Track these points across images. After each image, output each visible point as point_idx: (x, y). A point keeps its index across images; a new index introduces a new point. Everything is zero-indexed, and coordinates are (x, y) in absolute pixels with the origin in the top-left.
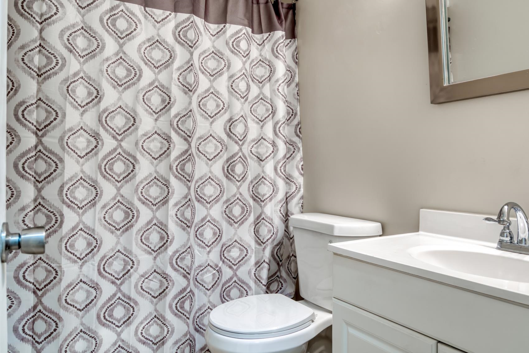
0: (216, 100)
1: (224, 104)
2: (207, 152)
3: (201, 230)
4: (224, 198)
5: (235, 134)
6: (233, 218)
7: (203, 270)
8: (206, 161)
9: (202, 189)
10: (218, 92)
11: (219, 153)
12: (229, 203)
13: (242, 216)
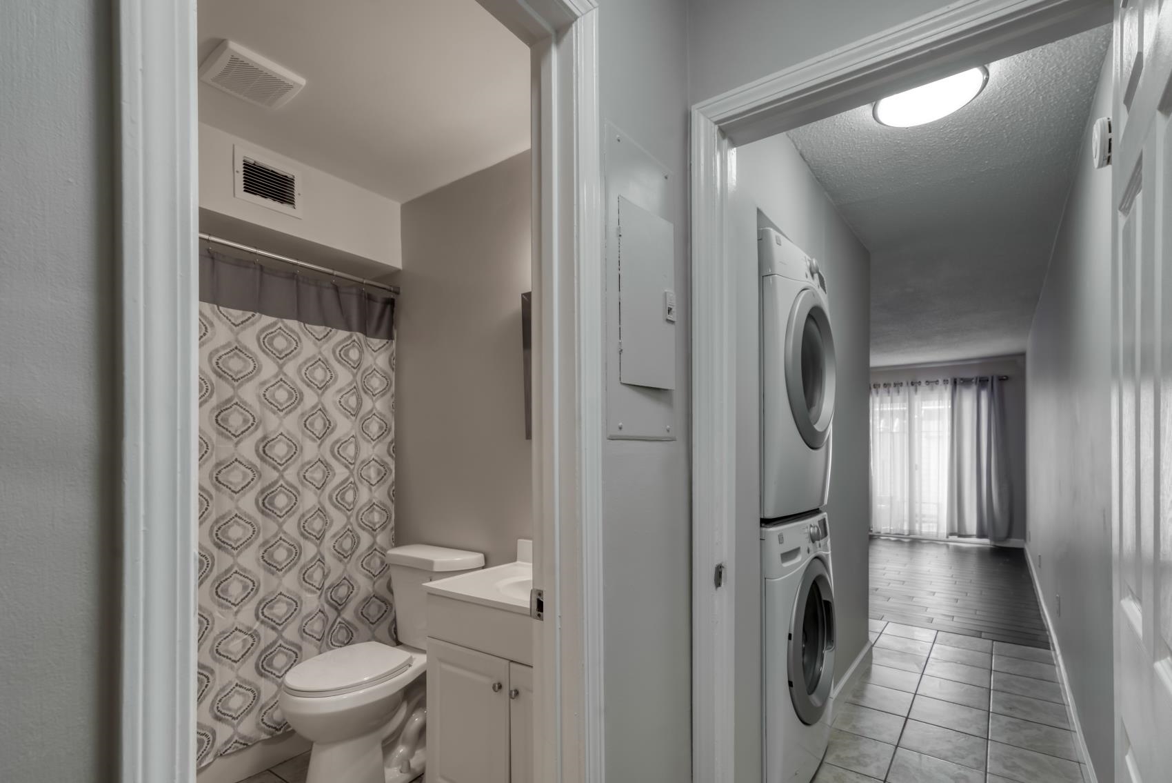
0: (242, 414)
1: (254, 419)
2: (231, 483)
3: (225, 586)
4: (260, 540)
5: (272, 456)
6: (275, 565)
7: (227, 637)
8: (229, 494)
9: (225, 532)
10: (245, 403)
11: (249, 483)
12: (268, 546)
13: (289, 561)
